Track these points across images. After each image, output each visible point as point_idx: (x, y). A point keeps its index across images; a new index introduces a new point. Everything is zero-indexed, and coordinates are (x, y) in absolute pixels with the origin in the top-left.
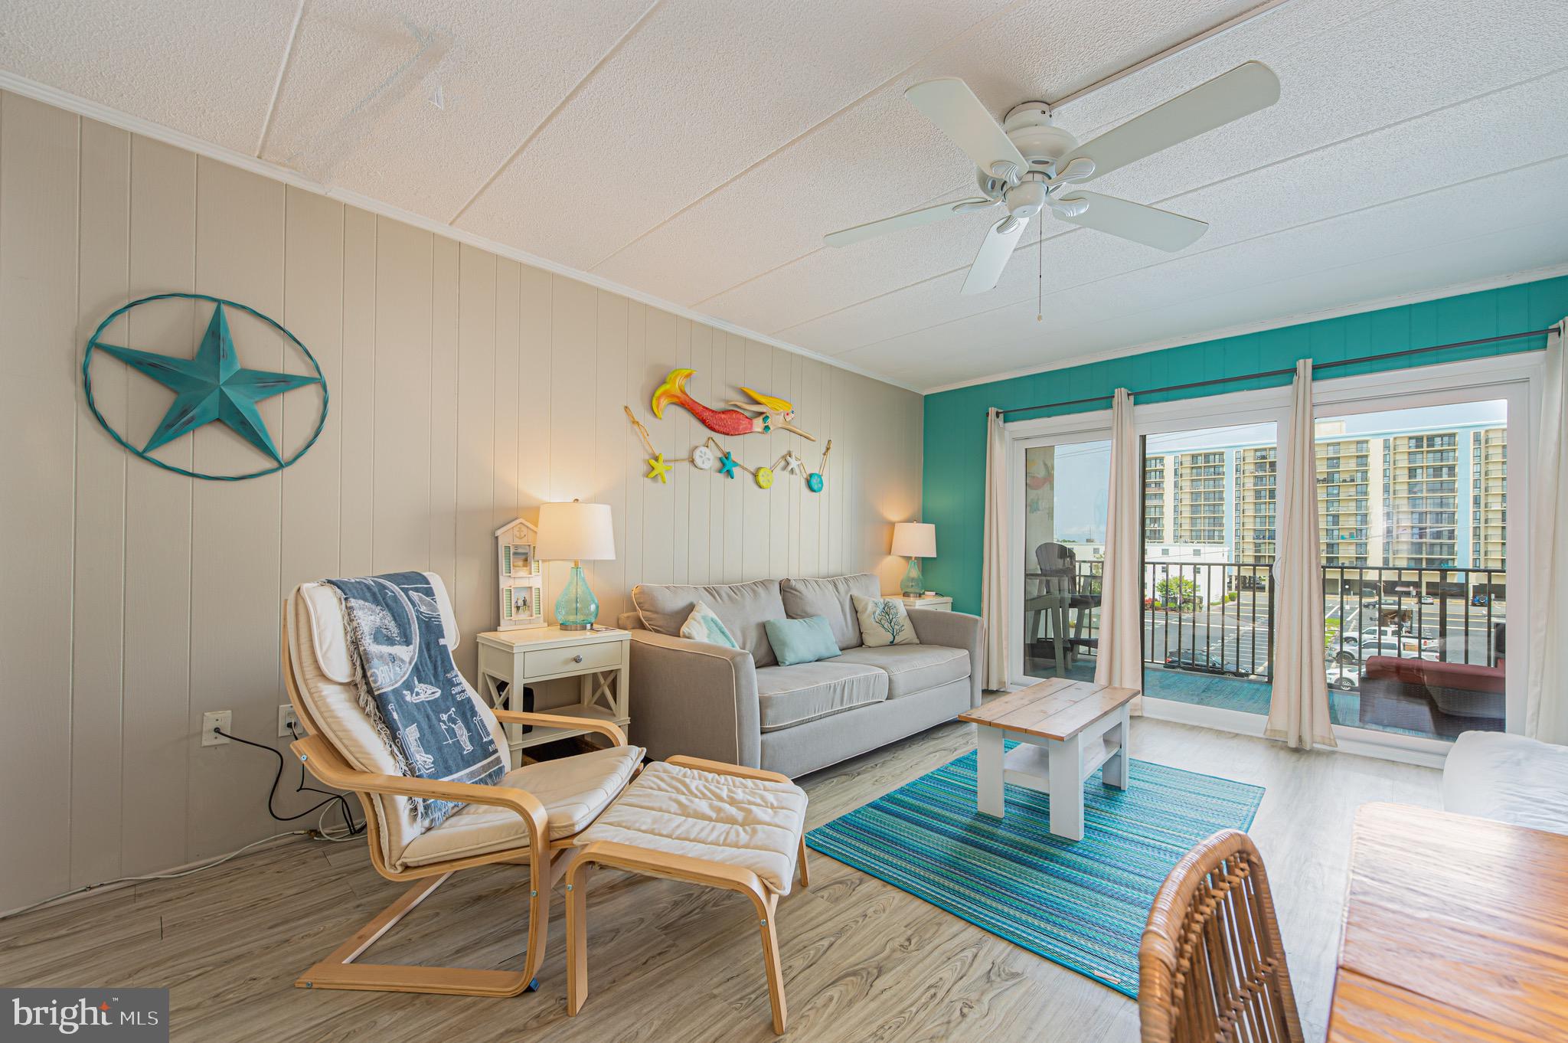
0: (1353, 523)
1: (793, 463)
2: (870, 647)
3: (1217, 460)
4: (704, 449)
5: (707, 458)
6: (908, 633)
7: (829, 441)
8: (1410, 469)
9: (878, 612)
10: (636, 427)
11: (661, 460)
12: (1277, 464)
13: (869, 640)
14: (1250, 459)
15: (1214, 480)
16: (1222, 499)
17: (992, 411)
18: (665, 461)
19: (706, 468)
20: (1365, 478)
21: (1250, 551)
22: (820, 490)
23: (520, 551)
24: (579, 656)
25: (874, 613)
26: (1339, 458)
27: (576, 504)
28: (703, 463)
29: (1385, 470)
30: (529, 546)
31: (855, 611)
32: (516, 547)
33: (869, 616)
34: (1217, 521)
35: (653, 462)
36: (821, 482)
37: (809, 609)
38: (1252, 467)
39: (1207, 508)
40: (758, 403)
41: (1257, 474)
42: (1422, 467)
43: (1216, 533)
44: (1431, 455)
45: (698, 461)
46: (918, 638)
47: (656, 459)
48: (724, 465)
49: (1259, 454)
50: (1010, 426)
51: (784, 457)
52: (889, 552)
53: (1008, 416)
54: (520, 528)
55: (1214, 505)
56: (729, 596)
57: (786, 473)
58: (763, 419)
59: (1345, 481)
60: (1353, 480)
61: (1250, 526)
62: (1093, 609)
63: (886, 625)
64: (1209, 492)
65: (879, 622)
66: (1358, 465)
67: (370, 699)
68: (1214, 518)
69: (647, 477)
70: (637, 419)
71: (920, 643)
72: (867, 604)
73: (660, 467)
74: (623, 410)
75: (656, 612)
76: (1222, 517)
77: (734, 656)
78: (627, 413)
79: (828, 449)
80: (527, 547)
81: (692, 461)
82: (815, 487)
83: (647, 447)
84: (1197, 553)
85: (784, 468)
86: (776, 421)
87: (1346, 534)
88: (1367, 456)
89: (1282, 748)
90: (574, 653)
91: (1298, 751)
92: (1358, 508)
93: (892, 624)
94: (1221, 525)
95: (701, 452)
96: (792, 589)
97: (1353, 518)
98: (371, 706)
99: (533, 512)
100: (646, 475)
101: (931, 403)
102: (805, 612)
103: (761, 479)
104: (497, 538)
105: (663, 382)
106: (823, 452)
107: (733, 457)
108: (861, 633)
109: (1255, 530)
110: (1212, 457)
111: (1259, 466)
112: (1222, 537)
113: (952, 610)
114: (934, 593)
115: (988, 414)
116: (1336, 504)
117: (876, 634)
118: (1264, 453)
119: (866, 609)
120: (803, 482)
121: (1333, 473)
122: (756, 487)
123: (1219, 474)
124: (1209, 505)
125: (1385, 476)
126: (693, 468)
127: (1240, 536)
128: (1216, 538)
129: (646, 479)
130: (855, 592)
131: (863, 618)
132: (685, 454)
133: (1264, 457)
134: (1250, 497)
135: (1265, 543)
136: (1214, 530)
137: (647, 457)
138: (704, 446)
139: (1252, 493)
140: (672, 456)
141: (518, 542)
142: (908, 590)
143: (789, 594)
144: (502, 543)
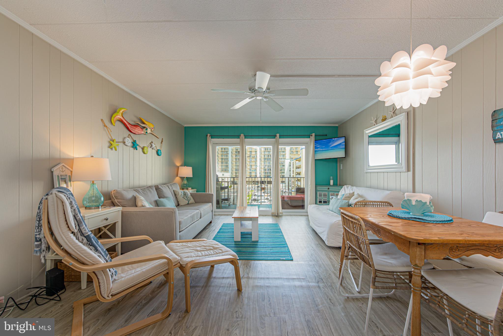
0: (254, 167)
1: (154, 146)
2: (182, 206)
3: (227, 150)
4: (128, 138)
5: (129, 141)
6: (192, 201)
7: (162, 139)
8: (264, 155)
9: (182, 194)
10: (105, 128)
11: (115, 141)
12: (240, 152)
13: (181, 203)
14: (234, 150)
15: (226, 155)
16: (228, 160)
17: (209, 135)
18: (116, 142)
19: (129, 145)
20: (256, 157)
21: (234, 174)
22: (161, 155)
23: (62, 177)
24: (107, 218)
25: (181, 195)
26: (252, 151)
27: (92, 158)
28: (128, 144)
29: (260, 155)
30: (66, 175)
31: (175, 195)
32: (61, 175)
33: (180, 196)
34: (227, 166)
35: (112, 142)
36: (161, 153)
37: (166, 195)
38: (235, 152)
39: (225, 163)
40: (144, 123)
41: (236, 154)
42: (266, 155)
43: (227, 170)
44: (267, 152)
45: (127, 143)
46: (195, 201)
47: (113, 141)
48: (133, 144)
49: (236, 149)
50: (213, 140)
51: (150, 143)
52: (177, 176)
53: (212, 137)
54: (62, 167)
55: (226, 162)
56: (143, 192)
57: (151, 149)
58: (146, 129)
59: (253, 157)
60: (254, 157)
61: (234, 168)
62: (225, 190)
63: (186, 198)
64: (225, 158)
65: (183, 198)
66: (255, 153)
67: (83, 238)
68: (226, 165)
69: (109, 148)
70: (106, 125)
71: (196, 203)
72: (179, 192)
73: (114, 144)
74: (101, 121)
75: (124, 199)
76: (228, 165)
77: (173, 209)
78: (102, 122)
79: (162, 141)
80: (65, 176)
81: (124, 143)
82: (160, 154)
83: (110, 136)
84: (223, 175)
85: (151, 147)
86: (149, 131)
87: (253, 170)
88: (257, 151)
89: (275, 216)
90: (105, 217)
91: (277, 216)
92: (255, 164)
93: (187, 198)
94: (228, 167)
95: (127, 139)
96: (159, 189)
97: (254, 166)
98: (85, 240)
99: (71, 161)
100: (109, 147)
101: (187, 130)
102: (164, 196)
103: (145, 151)
104: (52, 172)
105: (115, 112)
106: (161, 142)
107: (137, 142)
108: (178, 202)
109: (235, 169)
110: (226, 149)
111: (236, 152)
112: (228, 171)
113: (196, 192)
114: (191, 188)
115: (207, 136)
116: (251, 162)
117: (183, 202)
118: (237, 149)
119: (179, 194)
120: (156, 152)
121: (251, 155)
122: (142, 153)
123: (227, 154)
124: (225, 162)
125: (260, 156)
126: (124, 146)
127: (232, 170)
128: (227, 171)
129: (109, 149)
130: (174, 189)
131: (178, 197)
132: (121, 140)
133: (237, 150)
134: (234, 160)
135: (237, 172)
136: (226, 169)
137: (109, 140)
138: (128, 137)
139: (235, 159)
140: (117, 141)
141: (62, 174)
142: (184, 188)
143: (158, 191)
144: (56, 174)
